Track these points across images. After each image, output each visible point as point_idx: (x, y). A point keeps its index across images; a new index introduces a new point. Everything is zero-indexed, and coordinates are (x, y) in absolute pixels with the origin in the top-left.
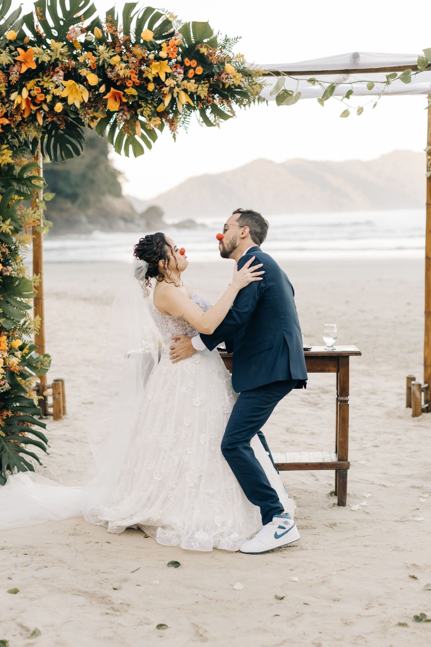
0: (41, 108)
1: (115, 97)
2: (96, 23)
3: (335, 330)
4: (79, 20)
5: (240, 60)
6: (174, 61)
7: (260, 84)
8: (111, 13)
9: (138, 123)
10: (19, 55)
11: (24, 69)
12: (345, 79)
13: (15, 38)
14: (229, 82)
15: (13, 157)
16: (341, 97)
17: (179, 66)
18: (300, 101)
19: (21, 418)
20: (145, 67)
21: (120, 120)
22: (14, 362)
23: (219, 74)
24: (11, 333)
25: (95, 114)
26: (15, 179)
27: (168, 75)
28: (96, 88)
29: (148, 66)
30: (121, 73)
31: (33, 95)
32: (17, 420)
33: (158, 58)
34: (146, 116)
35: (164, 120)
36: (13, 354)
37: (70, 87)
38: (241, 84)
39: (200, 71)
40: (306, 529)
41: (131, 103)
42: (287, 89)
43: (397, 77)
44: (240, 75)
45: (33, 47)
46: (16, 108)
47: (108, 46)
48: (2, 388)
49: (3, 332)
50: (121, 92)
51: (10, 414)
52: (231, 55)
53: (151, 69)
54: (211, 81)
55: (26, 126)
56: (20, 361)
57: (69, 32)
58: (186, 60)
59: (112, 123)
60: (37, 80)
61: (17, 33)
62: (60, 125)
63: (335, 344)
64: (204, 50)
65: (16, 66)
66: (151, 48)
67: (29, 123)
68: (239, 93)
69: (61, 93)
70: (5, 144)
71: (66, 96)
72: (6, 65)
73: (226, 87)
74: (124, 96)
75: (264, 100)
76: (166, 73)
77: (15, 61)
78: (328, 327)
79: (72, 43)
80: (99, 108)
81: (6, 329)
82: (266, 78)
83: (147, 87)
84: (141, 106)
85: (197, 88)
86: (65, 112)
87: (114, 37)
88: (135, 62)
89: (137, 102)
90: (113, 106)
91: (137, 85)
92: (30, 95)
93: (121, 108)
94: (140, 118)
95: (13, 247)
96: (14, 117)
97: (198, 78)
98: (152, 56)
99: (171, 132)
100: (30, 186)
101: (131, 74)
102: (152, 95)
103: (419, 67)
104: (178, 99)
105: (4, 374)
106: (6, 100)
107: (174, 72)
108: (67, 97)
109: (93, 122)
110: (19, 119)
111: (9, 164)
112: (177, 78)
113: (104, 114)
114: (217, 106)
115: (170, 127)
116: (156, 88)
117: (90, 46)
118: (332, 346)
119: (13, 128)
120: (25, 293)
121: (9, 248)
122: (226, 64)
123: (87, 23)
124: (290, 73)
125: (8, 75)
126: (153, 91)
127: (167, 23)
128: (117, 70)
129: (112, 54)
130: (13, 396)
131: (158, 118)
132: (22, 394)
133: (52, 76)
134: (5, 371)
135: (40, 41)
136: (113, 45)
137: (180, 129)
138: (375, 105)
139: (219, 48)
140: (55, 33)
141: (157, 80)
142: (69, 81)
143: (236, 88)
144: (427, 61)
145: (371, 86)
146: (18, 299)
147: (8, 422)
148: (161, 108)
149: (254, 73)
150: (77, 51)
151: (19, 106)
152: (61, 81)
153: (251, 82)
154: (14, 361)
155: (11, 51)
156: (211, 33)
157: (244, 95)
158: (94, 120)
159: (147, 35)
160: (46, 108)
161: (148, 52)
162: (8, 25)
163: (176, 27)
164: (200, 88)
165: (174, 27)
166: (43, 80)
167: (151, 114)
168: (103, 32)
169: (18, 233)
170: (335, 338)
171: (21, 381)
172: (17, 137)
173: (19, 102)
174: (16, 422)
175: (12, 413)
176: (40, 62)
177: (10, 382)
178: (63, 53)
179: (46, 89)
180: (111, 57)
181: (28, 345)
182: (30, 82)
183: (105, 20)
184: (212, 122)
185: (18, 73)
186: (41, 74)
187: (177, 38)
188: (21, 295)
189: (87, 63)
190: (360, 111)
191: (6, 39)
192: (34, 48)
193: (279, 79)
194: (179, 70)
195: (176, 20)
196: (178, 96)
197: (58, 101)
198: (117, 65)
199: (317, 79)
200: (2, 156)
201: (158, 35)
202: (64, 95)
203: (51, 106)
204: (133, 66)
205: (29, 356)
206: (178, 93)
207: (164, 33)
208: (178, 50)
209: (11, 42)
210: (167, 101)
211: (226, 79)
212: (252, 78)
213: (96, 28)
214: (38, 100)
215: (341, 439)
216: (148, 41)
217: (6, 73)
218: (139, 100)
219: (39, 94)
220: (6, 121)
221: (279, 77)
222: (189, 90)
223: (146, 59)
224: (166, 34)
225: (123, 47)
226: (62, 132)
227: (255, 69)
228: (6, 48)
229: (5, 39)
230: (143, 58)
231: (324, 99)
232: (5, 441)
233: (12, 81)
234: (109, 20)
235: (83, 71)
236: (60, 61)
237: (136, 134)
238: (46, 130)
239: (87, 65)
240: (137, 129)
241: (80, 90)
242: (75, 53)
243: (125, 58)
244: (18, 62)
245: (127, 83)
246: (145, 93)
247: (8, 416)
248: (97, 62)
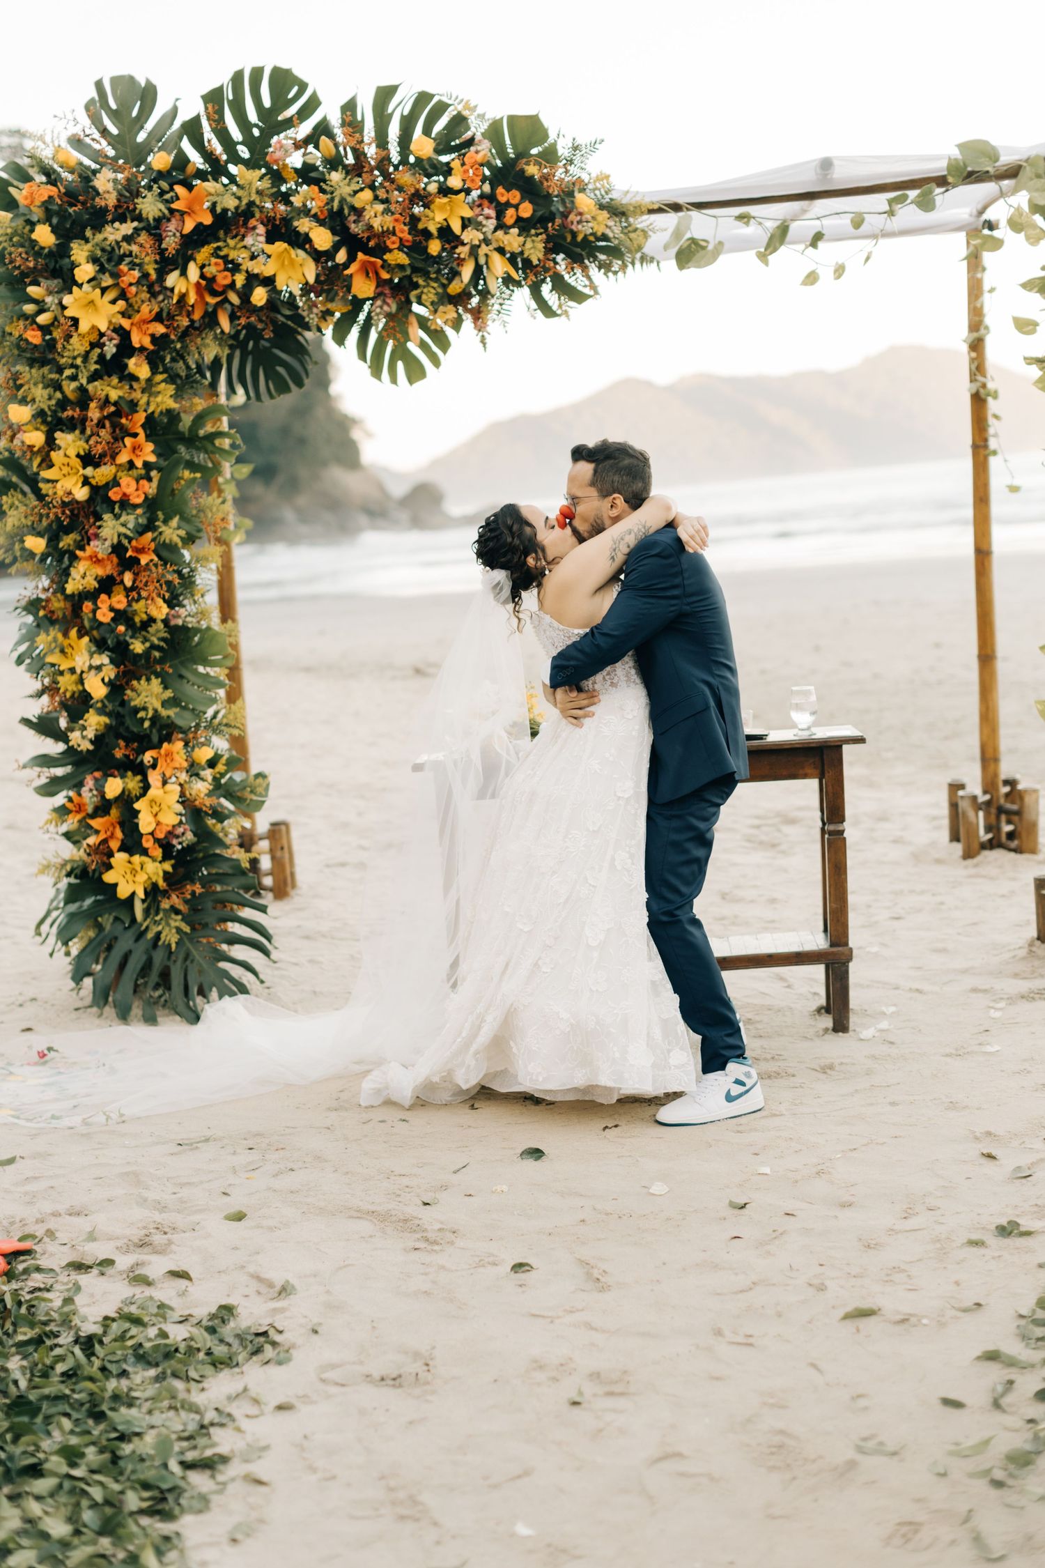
0: (226, 300)
1: (366, 270)
2: (323, 129)
3: (813, 698)
4: (289, 123)
5: (603, 186)
6: (475, 194)
7: (643, 231)
8: (349, 107)
9: (413, 320)
10: (178, 198)
11: (189, 226)
12: (804, 211)
13: (169, 166)
14: (584, 230)
15: (177, 396)
16: (802, 247)
17: (486, 202)
18: (722, 258)
19: (219, 896)
20: (422, 209)
21: (377, 314)
22: (199, 791)
23: (565, 216)
24: (191, 736)
25: (329, 306)
26: (182, 438)
27: (467, 222)
28: (330, 254)
29: (426, 206)
30: (376, 224)
31: (208, 275)
32: (213, 901)
33: (445, 191)
34: (428, 304)
35: (461, 310)
36: (197, 775)
37: (280, 255)
38: (608, 232)
39: (526, 210)
40: (776, 1078)
41: (396, 281)
42: (695, 237)
43: (909, 201)
44: (605, 214)
45: (204, 181)
46: (179, 302)
47: (347, 173)
48: (180, 840)
49: (175, 734)
50: (378, 260)
51: (198, 889)
52: (585, 178)
53: (433, 212)
54: (550, 229)
55: (199, 335)
56: (211, 787)
57: (271, 150)
58: (500, 190)
59: (362, 322)
60: (215, 245)
61: (172, 158)
62: (263, 330)
63: (816, 724)
64: (532, 170)
65: (173, 221)
66: (430, 170)
67: (204, 329)
68: (603, 250)
69: (263, 267)
70: (161, 373)
71: (271, 273)
72: (155, 219)
73: (580, 238)
74: (383, 267)
75: (652, 260)
76: (463, 218)
77: (172, 211)
78: (798, 692)
79: (278, 170)
80: (336, 294)
81: (180, 728)
82: (653, 217)
83: (427, 247)
84: (416, 286)
85: (524, 245)
86: (273, 304)
87: (359, 155)
88: (400, 199)
89: (409, 278)
90: (363, 287)
91: (407, 244)
92: (202, 276)
93: (379, 289)
94: (416, 308)
95: (185, 571)
96: (173, 319)
97: (524, 226)
98: (433, 188)
99: (476, 332)
100: (213, 453)
101: (396, 224)
102: (437, 263)
103: (950, 179)
104: (488, 268)
105: (181, 814)
106: (157, 288)
107: (478, 216)
108: (274, 275)
109: (326, 320)
110: (185, 322)
111: (169, 412)
112: (484, 226)
113: (346, 305)
114: (562, 276)
115: (475, 323)
116: (443, 249)
117: (313, 175)
118: (809, 728)
119: (173, 342)
120: (213, 658)
121: (179, 573)
122: (576, 194)
123: (305, 129)
124: (700, 206)
125: (159, 239)
126: (439, 256)
127: (459, 121)
128: (367, 217)
129: (356, 187)
130: (201, 855)
131: (451, 307)
132: (218, 851)
133: (244, 237)
134: (185, 808)
135: (216, 169)
136: (357, 170)
137: (493, 326)
138: (867, 259)
139: (561, 164)
140: (244, 152)
141: (445, 233)
142: (277, 244)
143: (598, 239)
144: (966, 166)
145: (858, 222)
146: (201, 669)
147: (195, 904)
148: (455, 288)
149: (632, 209)
150: (289, 186)
151: (183, 297)
152: (261, 246)
153: (626, 227)
154: (200, 788)
155: (162, 193)
156: (545, 136)
157: (615, 252)
158: (328, 318)
159: (422, 146)
160: (234, 299)
161: (426, 180)
162: (154, 142)
163: (477, 128)
164: (529, 245)
165: (473, 129)
166: (227, 246)
167: (436, 300)
168: (336, 145)
169: (193, 542)
170: (813, 713)
171: (214, 825)
172: (183, 358)
173: (184, 290)
174: (209, 905)
175: (203, 887)
176: (219, 210)
177: (194, 829)
178: (263, 191)
179: (232, 262)
180: (356, 192)
181: (225, 758)
182: (203, 250)
183: (340, 121)
184: (555, 308)
185: (178, 234)
186: (221, 234)
187: (479, 148)
188: (206, 662)
189: (309, 206)
190: (839, 271)
191: (151, 169)
192: (206, 183)
193: (680, 217)
194: (487, 211)
195: (476, 114)
196: (487, 263)
197: (256, 283)
198: (367, 207)
199: (753, 214)
200: (156, 397)
201: (444, 145)
202: (268, 272)
203: (245, 295)
204: (399, 209)
205: (228, 776)
206: (487, 255)
207: (454, 140)
208: (484, 174)
209: (161, 175)
210: (467, 272)
211: (579, 222)
212: (627, 221)
213: (323, 138)
214: (219, 285)
215: (834, 906)
216: (424, 158)
217: (155, 235)
218: (412, 273)
219: (220, 272)
220: (160, 329)
221: (680, 214)
222: (507, 248)
223: (422, 192)
224: (458, 142)
225: (376, 173)
226: (267, 344)
227: (633, 201)
228: (152, 187)
229: (149, 168)
230: (417, 191)
231: (768, 252)
232: (191, 940)
233: (167, 249)
234: (347, 120)
235: (303, 224)
236: (258, 206)
237: (409, 340)
238: (235, 343)
239: (310, 210)
240: (411, 330)
241: (299, 260)
242: (283, 189)
243: (382, 194)
244: (177, 214)
245: (388, 243)
246: (423, 260)
247: (193, 893)
248: (327, 204)
